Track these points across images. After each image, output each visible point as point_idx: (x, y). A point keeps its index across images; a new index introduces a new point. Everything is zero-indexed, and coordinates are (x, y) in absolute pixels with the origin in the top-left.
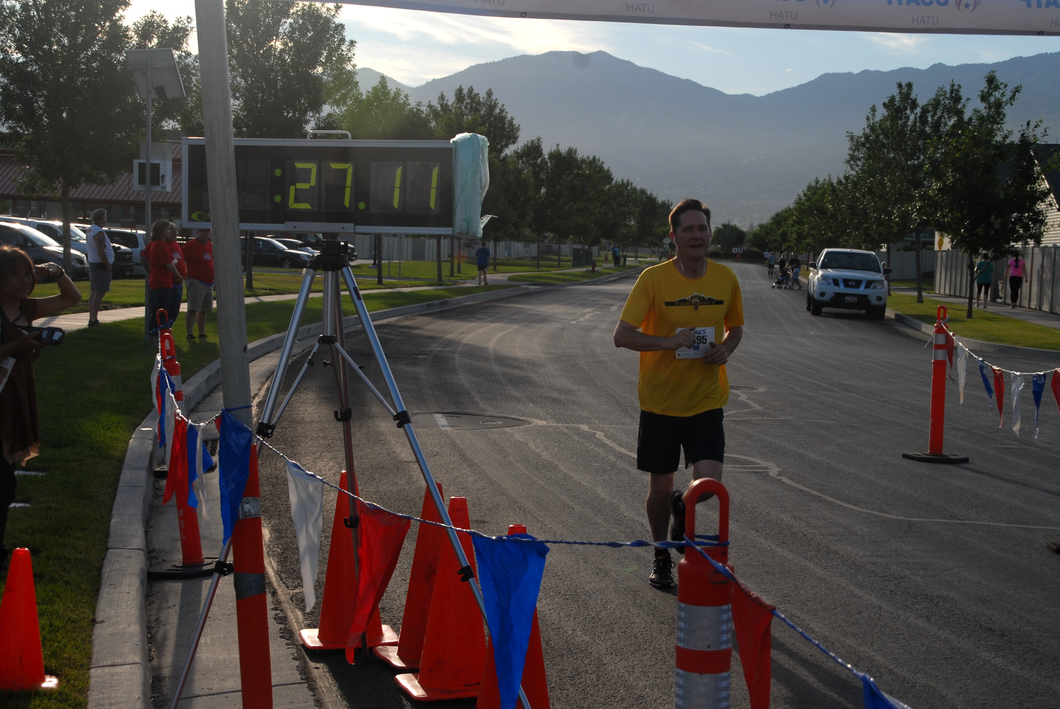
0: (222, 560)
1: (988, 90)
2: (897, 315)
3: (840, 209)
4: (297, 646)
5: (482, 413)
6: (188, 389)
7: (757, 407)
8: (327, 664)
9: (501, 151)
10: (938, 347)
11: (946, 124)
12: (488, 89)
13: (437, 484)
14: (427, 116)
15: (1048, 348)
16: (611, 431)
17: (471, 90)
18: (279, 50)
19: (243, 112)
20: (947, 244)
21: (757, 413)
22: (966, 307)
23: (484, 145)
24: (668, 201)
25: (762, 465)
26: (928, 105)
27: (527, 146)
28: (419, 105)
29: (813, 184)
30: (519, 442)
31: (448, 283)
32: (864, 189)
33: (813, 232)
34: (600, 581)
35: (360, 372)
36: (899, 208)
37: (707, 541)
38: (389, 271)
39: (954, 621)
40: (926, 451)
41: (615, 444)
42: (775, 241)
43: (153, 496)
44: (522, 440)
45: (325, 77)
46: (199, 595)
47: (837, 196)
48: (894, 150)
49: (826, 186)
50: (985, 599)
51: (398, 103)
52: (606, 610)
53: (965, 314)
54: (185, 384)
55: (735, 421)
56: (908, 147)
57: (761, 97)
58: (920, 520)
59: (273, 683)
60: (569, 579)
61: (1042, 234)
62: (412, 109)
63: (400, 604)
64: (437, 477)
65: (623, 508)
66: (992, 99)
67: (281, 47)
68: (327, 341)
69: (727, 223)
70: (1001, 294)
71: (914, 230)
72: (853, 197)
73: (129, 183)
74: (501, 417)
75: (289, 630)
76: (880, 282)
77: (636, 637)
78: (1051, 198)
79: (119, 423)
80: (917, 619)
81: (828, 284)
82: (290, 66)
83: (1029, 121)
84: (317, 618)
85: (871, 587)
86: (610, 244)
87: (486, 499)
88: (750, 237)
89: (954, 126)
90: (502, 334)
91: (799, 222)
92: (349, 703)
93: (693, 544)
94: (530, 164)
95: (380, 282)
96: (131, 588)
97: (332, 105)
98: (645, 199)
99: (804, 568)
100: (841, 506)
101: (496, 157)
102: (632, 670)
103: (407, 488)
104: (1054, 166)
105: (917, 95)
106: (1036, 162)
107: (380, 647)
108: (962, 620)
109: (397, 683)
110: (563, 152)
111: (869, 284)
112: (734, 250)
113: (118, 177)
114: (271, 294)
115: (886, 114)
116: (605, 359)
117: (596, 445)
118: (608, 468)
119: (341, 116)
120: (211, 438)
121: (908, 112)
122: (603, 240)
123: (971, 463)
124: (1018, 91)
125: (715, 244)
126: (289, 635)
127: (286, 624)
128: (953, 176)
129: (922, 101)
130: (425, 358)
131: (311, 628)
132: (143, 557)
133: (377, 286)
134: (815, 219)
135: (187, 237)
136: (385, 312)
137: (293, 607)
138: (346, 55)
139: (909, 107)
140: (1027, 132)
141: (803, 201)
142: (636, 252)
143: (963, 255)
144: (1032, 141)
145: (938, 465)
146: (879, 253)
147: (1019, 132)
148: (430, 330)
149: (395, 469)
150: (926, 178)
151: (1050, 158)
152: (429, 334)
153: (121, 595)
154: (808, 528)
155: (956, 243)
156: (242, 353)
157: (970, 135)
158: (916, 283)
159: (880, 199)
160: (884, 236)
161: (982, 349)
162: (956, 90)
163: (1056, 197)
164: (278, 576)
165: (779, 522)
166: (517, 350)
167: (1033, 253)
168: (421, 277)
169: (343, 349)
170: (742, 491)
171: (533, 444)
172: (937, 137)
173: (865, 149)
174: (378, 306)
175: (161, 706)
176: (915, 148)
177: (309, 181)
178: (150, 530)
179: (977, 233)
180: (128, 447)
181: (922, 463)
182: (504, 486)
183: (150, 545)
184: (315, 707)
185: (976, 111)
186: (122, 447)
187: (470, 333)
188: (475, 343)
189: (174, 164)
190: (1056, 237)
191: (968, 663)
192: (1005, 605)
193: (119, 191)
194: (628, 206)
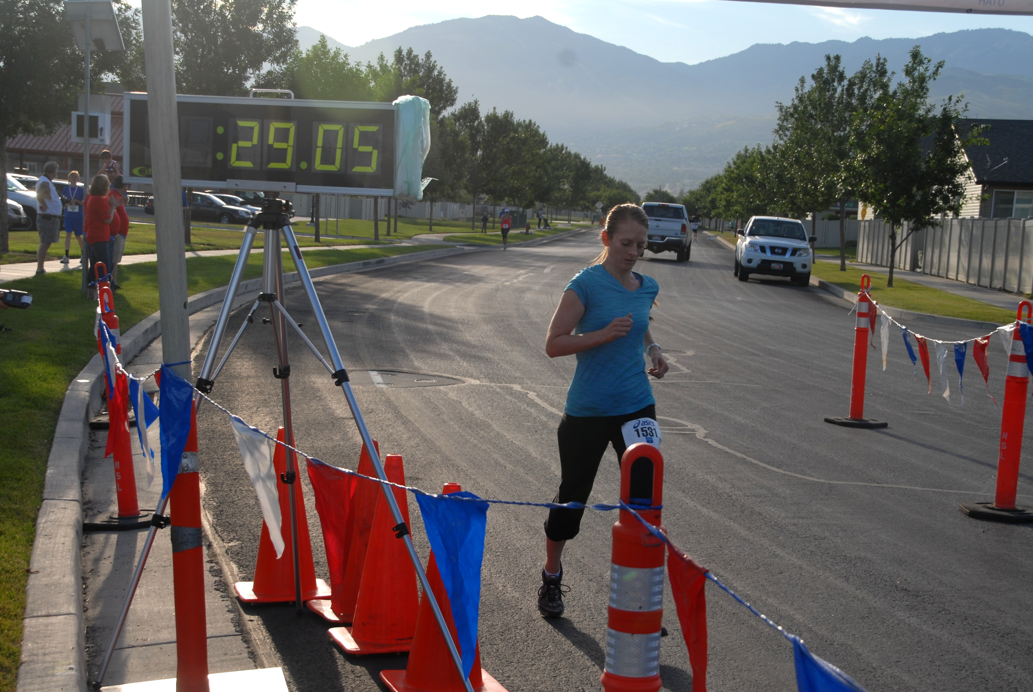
0: (159, 513)
1: (913, 64)
2: (820, 283)
3: (768, 178)
4: (231, 598)
5: (417, 371)
6: (125, 342)
7: (685, 370)
8: (261, 617)
9: (440, 113)
10: (861, 315)
11: (871, 98)
12: (427, 51)
13: (373, 441)
14: (367, 76)
15: (964, 318)
16: (543, 391)
17: (410, 52)
18: (219, 6)
19: (183, 67)
20: (870, 214)
21: (685, 376)
22: (887, 276)
23: (426, 108)
24: (602, 166)
25: (689, 427)
26: (855, 77)
27: (463, 108)
28: (358, 65)
29: (743, 152)
30: (453, 400)
31: (385, 242)
32: (792, 158)
33: (742, 200)
34: (531, 538)
35: (300, 330)
36: (825, 178)
38: (327, 229)
39: (871, 582)
40: (847, 416)
41: (546, 404)
42: (705, 207)
43: (89, 448)
44: (455, 398)
45: (265, 35)
46: (134, 547)
47: (765, 165)
48: (822, 121)
49: (755, 155)
50: (901, 560)
51: (338, 63)
52: (536, 567)
53: (886, 282)
54: (123, 337)
55: (664, 383)
56: (835, 118)
57: (694, 66)
58: (841, 483)
59: (208, 635)
61: (961, 206)
62: (351, 69)
64: (374, 434)
66: (916, 74)
67: (222, 3)
68: (267, 298)
69: (658, 188)
70: (921, 264)
71: (839, 200)
72: (781, 166)
73: (67, 135)
74: (435, 376)
75: (224, 583)
76: (805, 250)
78: (970, 172)
79: (56, 374)
80: (836, 579)
81: (756, 250)
82: (230, 23)
83: (951, 96)
84: (252, 571)
85: (793, 547)
86: (544, 206)
87: (420, 456)
89: (879, 99)
90: (437, 293)
91: (728, 189)
92: (283, 655)
93: (627, 507)
94: (467, 126)
95: (317, 240)
96: (67, 539)
97: (272, 62)
98: (579, 164)
99: (728, 528)
100: (765, 468)
101: (436, 119)
103: (342, 444)
104: (974, 140)
105: (844, 68)
106: (957, 136)
107: (314, 601)
108: (879, 581)
109: (330, 636)
110: (500, 115)
111: (795, 251)
113: (56, 128)
114: (209, 249)
115: (814, 85)
116: (538, 320)
117: (528, 405)
118: (540, 427)
119: (281, 74)
120: (150, 389)
121: (836, 84)
122: (537, 203)
123: (890, 428)
124: (941, 66)
126: (223, 588)
127: (221, 577)
128: (878, 148)
129: (849, 74)
130: (362, 316)
131: (246, 581)
132: (79, 509)
133: (315, 244)
134: (743, 187)
136: (322, 270)
137: (228, 560)
138: (287, 12)
139: (836, 79)
140: (949, 106)
141: (732, 169)
142: (569, 215)
143: (885, 225)
144: (954, 115)
145: (858, 430)
146: (805, 222)
147: (942, 106)
148: (366, 288)
149: (330, 425)
150: (851, 149)
151: (970, 132)
152: (365, 292)
153: (56, 546)
154: (732, 489)
155: (879, 213)
156: (183, 307)
157: (894, 108)
158: (839, 252)
159: (807, 169)
160: (810, 205)
161: (903, 317)
162: (882, 64)
163: (975, 171)
164: (213, 529)
165: (705, 483)
166: (452, 310)
167: (951, 225)
168: (358, 235)
169: (283, 306)
170: (669, 452)
171: (466, 403)
172: (863, 109)
173: (793, 120)
174: (315, 263)
175: (95, 656)
176: (841, 120)
177: (251, 139)
178: (86, 481)
179: (899, 204)
180: (64, 398)
181: (843, 427)
182: (438, 443)
183: (85, 496)
184: (249, 659)
185: (900, 85)
186: (59, 398)
187: (406, 292)
188: (410, 302)
189: (112, 117)
190: (974, 209)
191: (884, 622)
192: (920, 566)
193: (57, 143)
194: (562, 170)
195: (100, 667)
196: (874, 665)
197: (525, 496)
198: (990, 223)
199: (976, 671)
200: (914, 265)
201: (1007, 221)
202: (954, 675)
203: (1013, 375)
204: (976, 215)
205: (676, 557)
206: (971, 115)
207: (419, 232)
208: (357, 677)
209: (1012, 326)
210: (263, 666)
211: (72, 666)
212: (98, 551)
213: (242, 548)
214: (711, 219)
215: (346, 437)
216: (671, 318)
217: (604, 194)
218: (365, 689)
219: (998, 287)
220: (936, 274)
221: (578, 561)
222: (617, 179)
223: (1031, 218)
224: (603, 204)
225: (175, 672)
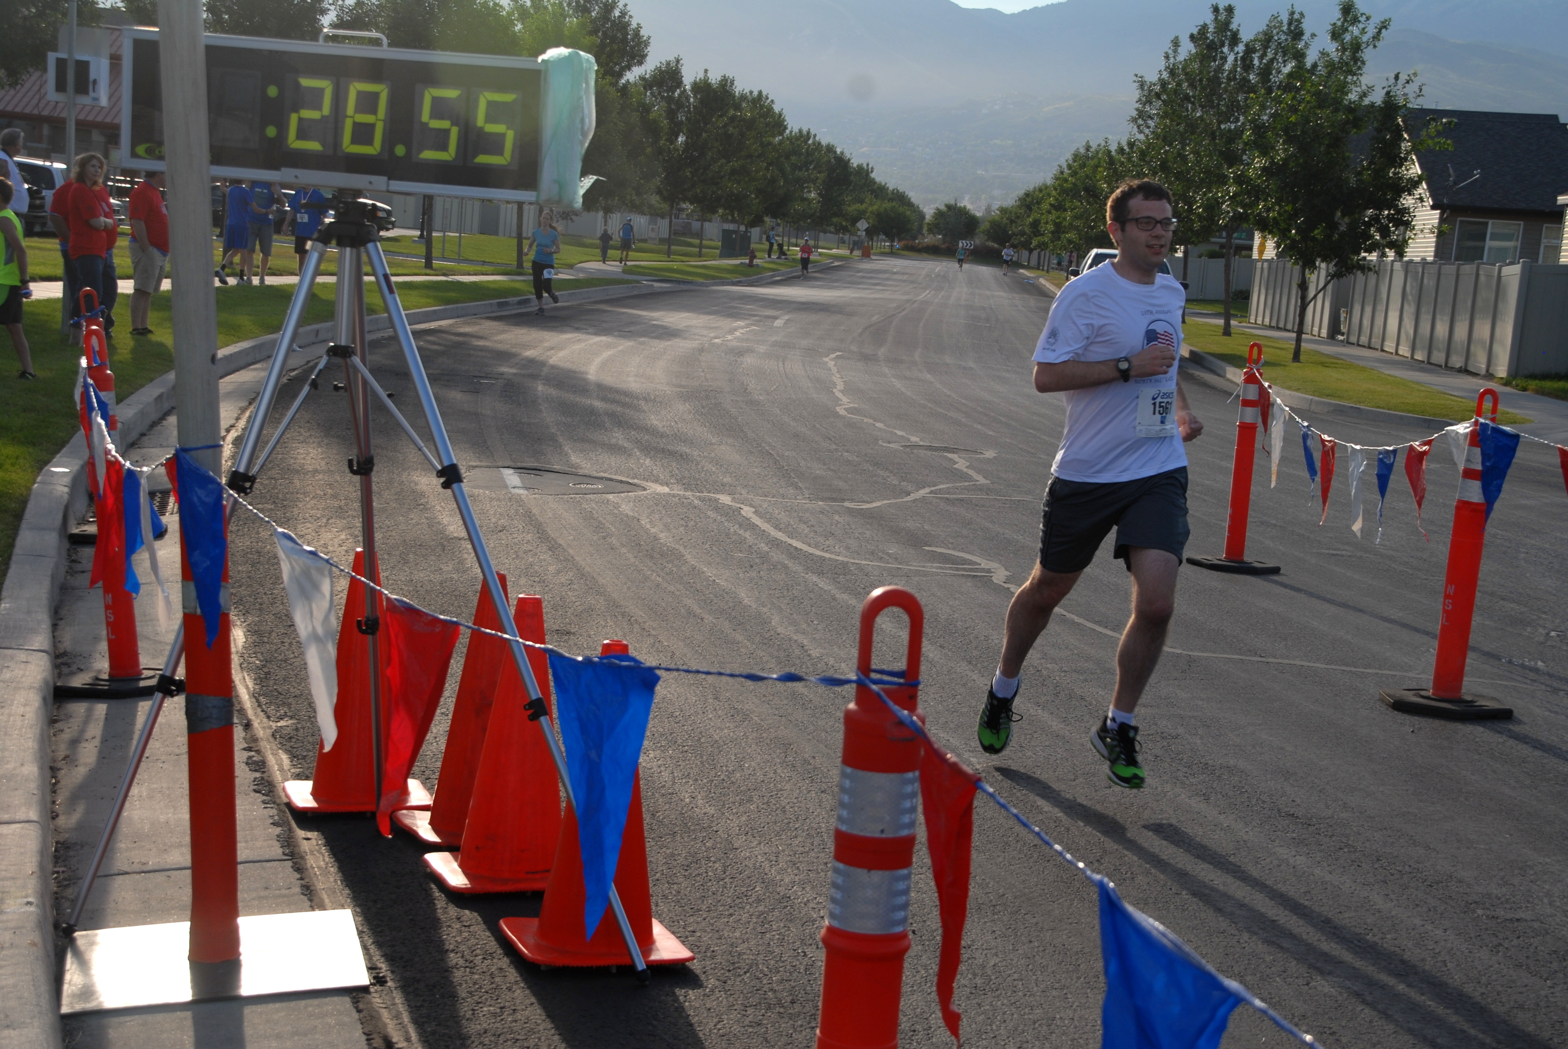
0: (168, 674)
1: (1343, 23)
2: (1192, 353)
4: (278, 805)
5: (574, 470)
6: (125, 412)
7: (981, 480)
8: (323, 834)
9: (620, 75)
10: (1246, 403)
11: (1278, 72)
13: (499, 574)
14: (510, 14)
15: (1403, 411)
16: (764, 506)
20: (1270, 252)
21: (980, 489)
22: (1292, 346)
23: (590, 68)
24: (868, 165)
25: (983, 566)
26: (1255, 40)
27: (658, 69)
29: (1082, 151)
30: (627, 516)
32: (1156, 162)
33: (1077, 223)
34: (736, 727)
35: (389, 403)
36: (1205, 194)
37: (886, 678)
38: (443, 249)
39: (1242, 802)
40: (1220, 555)
41: (769, 526)
42: (1023, 233)
43: (67, 572)
44: (631, 514)
46: (132, 723)
47: (1115, 170)
48: (1203, 107)
49: (1100, 155)
50: (1288, 772)
52: (743, 770)
53: (1289, 355)
54: (121, 405)
55: (948, 499)
56: (1223, 103)
57: (1013, 15)
58: (1205, 655)
59: (239, 859)
60: (690, 722)
61: (1407, 242)
63: (437, 749)
64: (499, 563)
65: (775, 620)
66: (1347, 37)
68: (340, 352)
69: (952, 202)
70: (1343, 328)
71: (1225, 227)
73: (39, 90)
74: (602, 478)
75: (268, 782)
77: (785, 811)
78: (1423, 189)
79: (17, 458)
80: (1190, 797)
83: (1399, 73)
84: (311, 765)
86: (778, 225)
87: (574, 599)
88: (984, 226)
89: (1290, 75)
90: (609, 353)
91: (1059, 207)
92: (353, 892)
93: (867, 682)
94: (663, 97)
95: (429, 265)
96: (28, 709)
98: (833, 161)
99: (1034, 718)
100: (1094, 630)
101: (611, 84)
102: (774, 858)
103: (456, 578)
104: (1430, 142)
105: (1239, 25)
106: (1406, 136)
107: (404, 812)
108: (1254, 802)
109: (426, 864)
110: (713, 82)
112: (960, 244)
113: (24, 77)
115: (1194, 51)
116: (761, 398)
117: (741, 525)
118: (757, 561)
120: (160, 488)
121: (1225, 49)
122: (767, 219)
123: (1284, 575)
124: (1385, 27)
125: (934, 234)
126: (267, 789)
127: (264, 772)
128: (1285, 150)
129: (1247, 35)
130: (493, 384)
131: (301, 779)
132: (48, 663)
133: (424, 271)
134: (1082, 203)
135: (132, 178)
136: (435, 311)
137: (275, 747)
139: (1227, 42)
140: (1394, 89)
141: (1065, 175)
143: (1293, 269)
144: (1401, 102)
145: (1236, 576)
147: (1383, 88)
148: (501, 342)
149: (439, 549)
150: (1246, 150)
151: (1425, 130)
152: (500, 347)
153: (12, 719)
154: (1043, 661)
155: (1283, 249)
156: (208, 364)
157: (1313, 90)
158: (1222, 306)
159: (1177, 178)
160: (1180, 234)
161: (1313, 408)
162: (1297, 20)
163: (1430, 188)
164: (254, 700)
166: (631, 379)
167: (1392, 270)
168: (492, 261)
169: (365, 365)
170: (951, 603)
171: (647, 520)
172: (1265, 89)
173: (1160, 103)
174: (423, 301)
175: (67, 886)
176: (1232, 105)
177: (319, 108)
178: (61, 623)
179: (1314, 237)
180: (29, 495)
181: (1213, 572)
182: (601, 581)
183: (59, 645)
184: (302, 897)
185: (1323, 54)
186: (22, 495)
187: (562, 349)
188: (568, 365)
189: (111, 63)
190: (1426, 247)
191: (1257, 862)
192: (1316, 781)
193: (26, 100)
194: (807, 170)
195: (73, 902)
197: (730, 663)
198: (1450, 269)
199: (1389, 936)
200: (1334, 329)
201: (1474, 266)
202: (1356, 942)
203: (1467, 499)
204: (1430, 256)
205: (935, 757)
206: (1428, 103)
207: (585, 258)
208: (465, 926)
209: (1468, 425)
210: (322, 907)
211: (30, 899)
212: (76, 728)
213: (297, 729)
214: (1031, 251)
215: (461, 567)
216: (963, 401)
217: (870, 209)
218: (477, 944)
219: (1458, 366)
220: (1366, 345)
221: (806, 762)
222: (891, 186)
223: (1512, 263)
224: (868, 223)
225: (189, 913)
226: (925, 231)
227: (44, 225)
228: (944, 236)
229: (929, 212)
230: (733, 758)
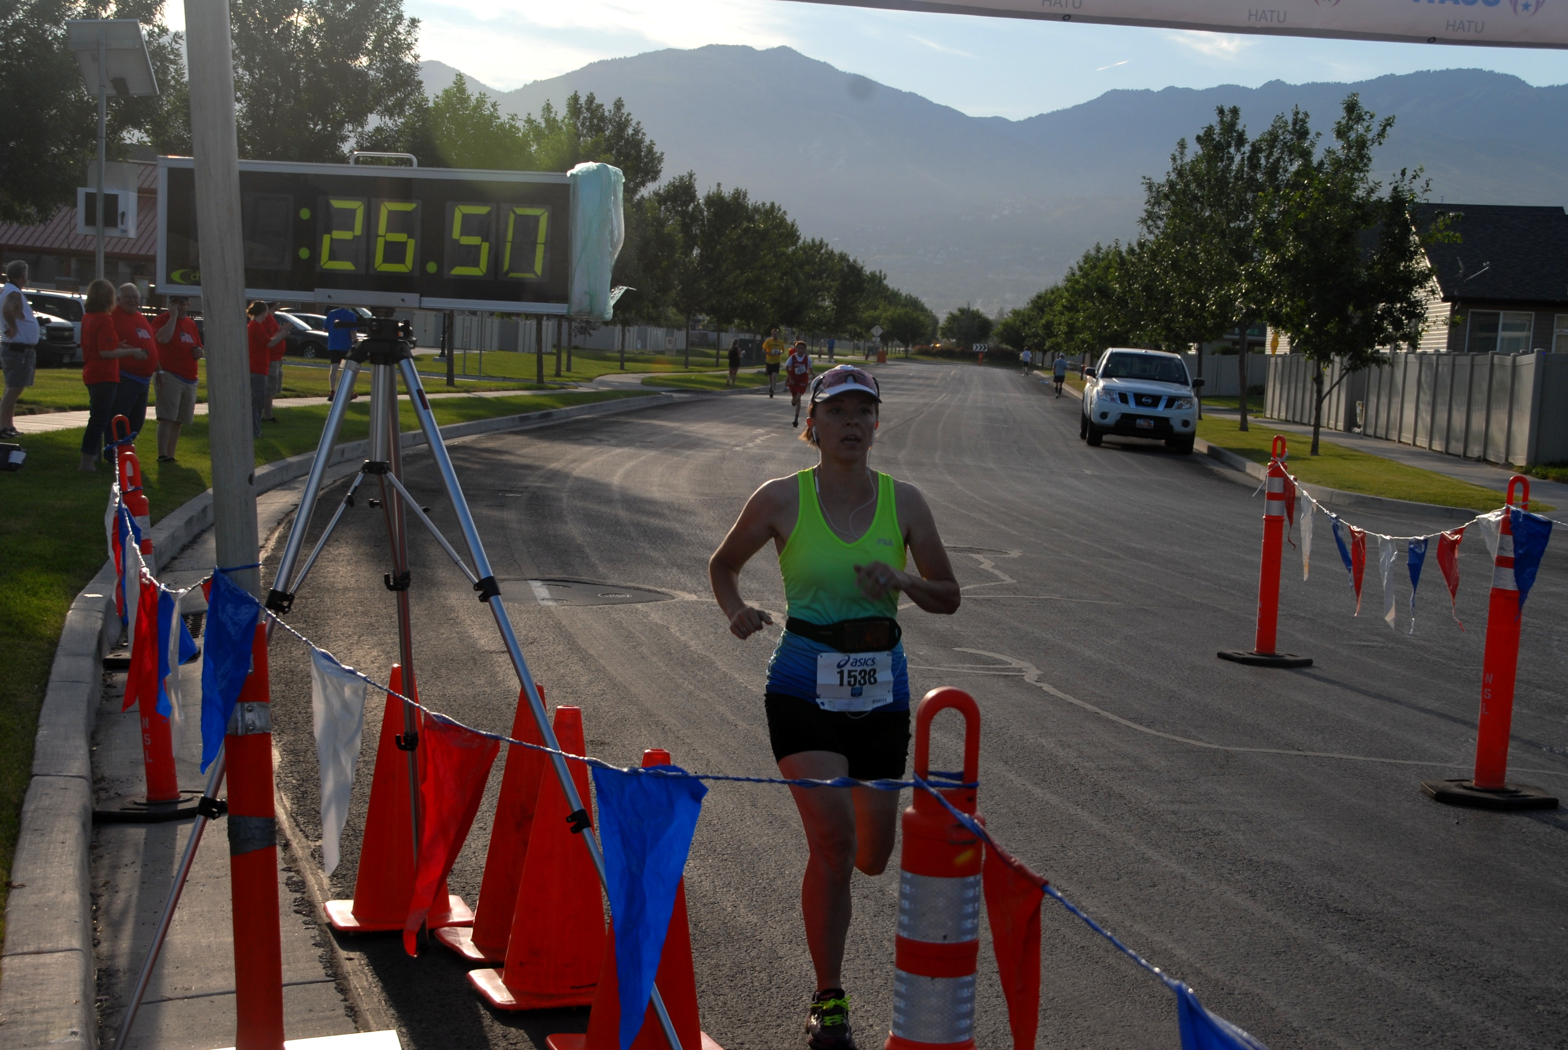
0: (209, 796)
1: (1348, 121)
2: (1210, 448)
3: (1131, 291)
4: (319, 925)
5: (602, 580)
6: (158, 536)
7: (1008, 580)
8: (366, 953)
9: (638, 190)
10: (1272, 496)
11: (1286, 171)
12: (617, 98)
13: (537, 686)
14: (525, 135)
15: (1425, 501)
17: (591, 99)
18: (302, 29)
19: (247, 121)
20: (1284, 346)
21: (1007, 588)
22: (1310, 439)
23: (618, 181)
24: (880, 272)
25: (1014, 665)
26: (1261, 140)
27: (672, 184)
28: (513, 119)
29: (1093, 252)
30: (656, 624)
31: (552, 386)
32: (1167, 262)
33: (1092, 323)
34: (775, 834)
35: (425, 517)
36: (1217, 291)
37: (943, 780)
38: (464, 366)
39: (1290, 899)
40: (1251, 649)
42: (1036, 335)
43: (103, 697)
44: (660, 622)
45: (371, 72)
46: (173, 847)
47: (1127, 271)
48: (1211, 206)
49: (1110, 257)
50: (1334, 867)
51: (483, 115)
52: (784, 877)
53: (1309, 448)
54: (154, 530)
55: (975, 600)
56: (1232, 202)
57: (1019, 122)
58: (1242, 749)
59: (284, 981)
60: (728, 830)
61: (1420, 334)
62: (502, 124)
63: (476, 864)
64: (538, 676)
66: (1353, 135)
67: (306, 24)
68: (376, 469)
69: (965, 306)
70: (1360, 421)
71: (1238, 324)
72: (1150, 274)
73: (69, 223)
74: (629, 588)
75: (308, 902)
76: (1187, 399)
78: (1434, 282)
79: (51, 585)
80: (1236, 895)
81: (1113, 400)
82: (319, 54)
83: (1405, 169)
84: (352, 884)
85: (1171, 847)
87: (607, 709)
88: (998, 328)
89: (1297, 173)
90: (632, 463)
91: (1071, 308)
92: (398, 1012)
93: (925, 784)
94: (677, 212)
95: (450, 382)
96: (68, 836)
97: (382, 114)
98: (846, 269)
99: (1073, 818)
100: (1129, 727)
103: (489, 692)
104: (1439, 235)
105: (1245, 126)
106: (1414, 229)
107: (446, 928)
108: (1301, 897)
109: (471, 982)
110: (726, 195)
111: (1171, 401)
112: (974, 347)
113: (53, 213)
115: (1200, 152)
119: (396, 132)
120: (193, 610)
121: (1232, 150)
123: (1316, 667)
124: (1390, 125)
125: (948, 338)
126: (308, 909)
127: (304, 893)
128: (1295, 247)
129: (1253, 135)
130: (518, 497)
131: (342, 899)
132: (87, 789)
133: (446, 388)
134: (1094, 303)
135: (158, 307)
136: (458, 428)
137: (314, 867)
138: (405, 39)
139: (1233, 143)
140: (1401, 184)
141: (1077, 277)
143: (1306, 361)
144: (1408, 197)
145: (1268, 669)
146: (1186, 357)
147: (1391, 184)
148: (524, 456)
149: (471, 663)
150: (1256, 248)
151: (1433, 224)
152: (524, 461)
153: (52, 846)
154: (1080, 759)
155: (1297, 344)
156: (247, 482)
157: (1320, 187)
158: (1238, 402)
159: (1189, 277)
160: (1193, 331)
161: (1334, 500)
162: (1301, 120)
163: (1440, 282)
164: (292, 820)
165: (1038, 750)
166: (655, 489)
167: (1406, 362)
168: (512, 376)
169: (399, 480)
170: (984, 704)
171: (677, 628)
172: (1273, 188)
173: (1169, 203)
175: (111, 1014)
176: (1241, 204)
177: (351, 228)
178: (98, 748)
179: (1327, 331)
181: (1246, 666)
182: (633, 690)
183: (96, 770)
184: (347, 1018)
185: (1329, 152)
186: (56, 622)
187: (584, 461)
188: (592, 476)
189: (139, 197)
190: (1439, 339)
191: (1309, 960)
192: (1363, 875)
193: (55, 235)
194: (821, 279)
195: (118, 1030)
196: (1295, 1025)
197: (766, 769)
198: (1464, 360)
199: (1448, 1034)
200: (1351, 422)
201: (1488, 357)
202: (1414, 1040)
203: (1501, 587)
204: (1443, 348)
205: (1000, 861)
206: (1434, 198)
207: (605, 371)
208: (512, 1044)
209: (1499, 513)
210: (367, 1029)
211: (75, 1030)
214: (1045, 352)
215: (494, 681)
216: (985, 502)
217: (884, 315)
219: (1476, 455)
220: (1383, 437)
222: (904, 292)
223: (1525, 353)
224: (882, 329)
225: (234, 1038)
226: (939, 336)
227: (73, 355)
228: (958, 340)
229: (942, 318)
230: (773, 865)
